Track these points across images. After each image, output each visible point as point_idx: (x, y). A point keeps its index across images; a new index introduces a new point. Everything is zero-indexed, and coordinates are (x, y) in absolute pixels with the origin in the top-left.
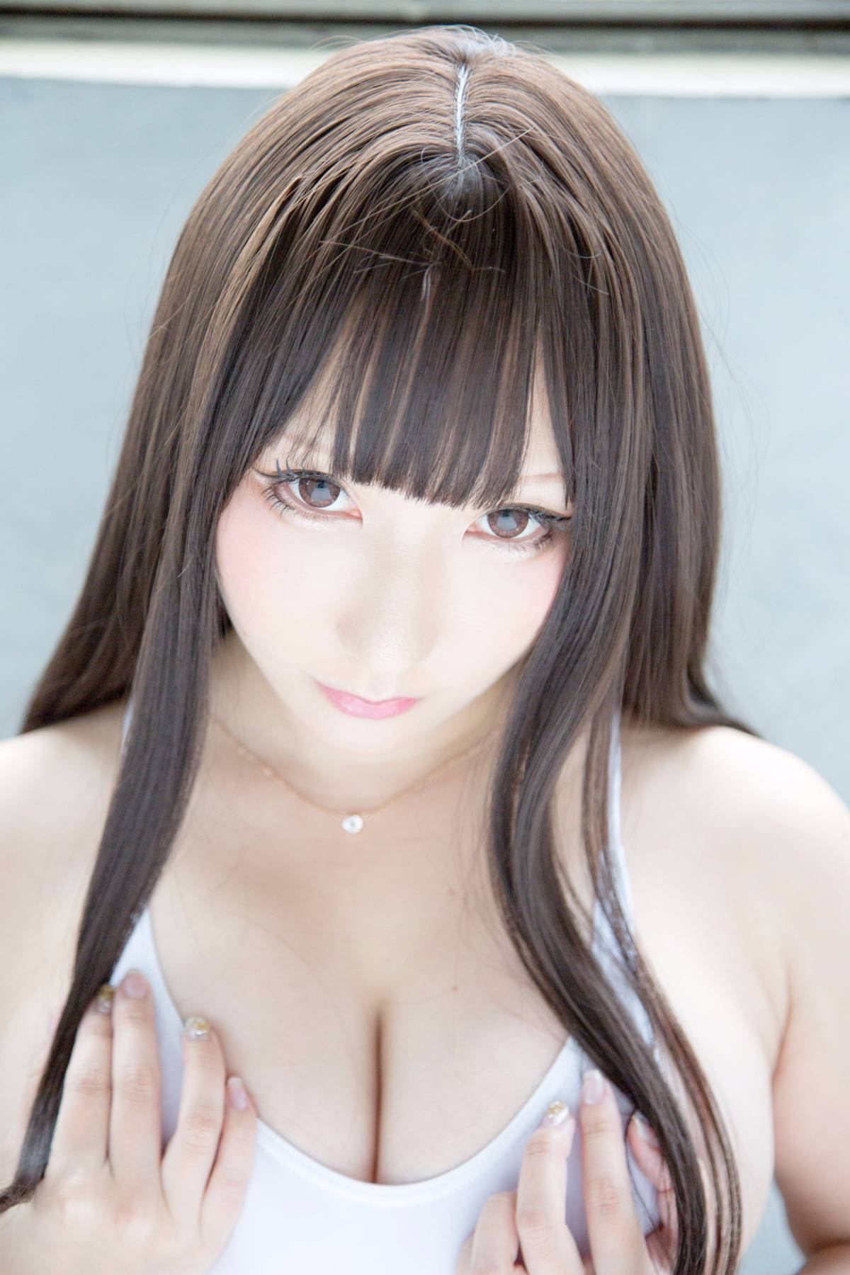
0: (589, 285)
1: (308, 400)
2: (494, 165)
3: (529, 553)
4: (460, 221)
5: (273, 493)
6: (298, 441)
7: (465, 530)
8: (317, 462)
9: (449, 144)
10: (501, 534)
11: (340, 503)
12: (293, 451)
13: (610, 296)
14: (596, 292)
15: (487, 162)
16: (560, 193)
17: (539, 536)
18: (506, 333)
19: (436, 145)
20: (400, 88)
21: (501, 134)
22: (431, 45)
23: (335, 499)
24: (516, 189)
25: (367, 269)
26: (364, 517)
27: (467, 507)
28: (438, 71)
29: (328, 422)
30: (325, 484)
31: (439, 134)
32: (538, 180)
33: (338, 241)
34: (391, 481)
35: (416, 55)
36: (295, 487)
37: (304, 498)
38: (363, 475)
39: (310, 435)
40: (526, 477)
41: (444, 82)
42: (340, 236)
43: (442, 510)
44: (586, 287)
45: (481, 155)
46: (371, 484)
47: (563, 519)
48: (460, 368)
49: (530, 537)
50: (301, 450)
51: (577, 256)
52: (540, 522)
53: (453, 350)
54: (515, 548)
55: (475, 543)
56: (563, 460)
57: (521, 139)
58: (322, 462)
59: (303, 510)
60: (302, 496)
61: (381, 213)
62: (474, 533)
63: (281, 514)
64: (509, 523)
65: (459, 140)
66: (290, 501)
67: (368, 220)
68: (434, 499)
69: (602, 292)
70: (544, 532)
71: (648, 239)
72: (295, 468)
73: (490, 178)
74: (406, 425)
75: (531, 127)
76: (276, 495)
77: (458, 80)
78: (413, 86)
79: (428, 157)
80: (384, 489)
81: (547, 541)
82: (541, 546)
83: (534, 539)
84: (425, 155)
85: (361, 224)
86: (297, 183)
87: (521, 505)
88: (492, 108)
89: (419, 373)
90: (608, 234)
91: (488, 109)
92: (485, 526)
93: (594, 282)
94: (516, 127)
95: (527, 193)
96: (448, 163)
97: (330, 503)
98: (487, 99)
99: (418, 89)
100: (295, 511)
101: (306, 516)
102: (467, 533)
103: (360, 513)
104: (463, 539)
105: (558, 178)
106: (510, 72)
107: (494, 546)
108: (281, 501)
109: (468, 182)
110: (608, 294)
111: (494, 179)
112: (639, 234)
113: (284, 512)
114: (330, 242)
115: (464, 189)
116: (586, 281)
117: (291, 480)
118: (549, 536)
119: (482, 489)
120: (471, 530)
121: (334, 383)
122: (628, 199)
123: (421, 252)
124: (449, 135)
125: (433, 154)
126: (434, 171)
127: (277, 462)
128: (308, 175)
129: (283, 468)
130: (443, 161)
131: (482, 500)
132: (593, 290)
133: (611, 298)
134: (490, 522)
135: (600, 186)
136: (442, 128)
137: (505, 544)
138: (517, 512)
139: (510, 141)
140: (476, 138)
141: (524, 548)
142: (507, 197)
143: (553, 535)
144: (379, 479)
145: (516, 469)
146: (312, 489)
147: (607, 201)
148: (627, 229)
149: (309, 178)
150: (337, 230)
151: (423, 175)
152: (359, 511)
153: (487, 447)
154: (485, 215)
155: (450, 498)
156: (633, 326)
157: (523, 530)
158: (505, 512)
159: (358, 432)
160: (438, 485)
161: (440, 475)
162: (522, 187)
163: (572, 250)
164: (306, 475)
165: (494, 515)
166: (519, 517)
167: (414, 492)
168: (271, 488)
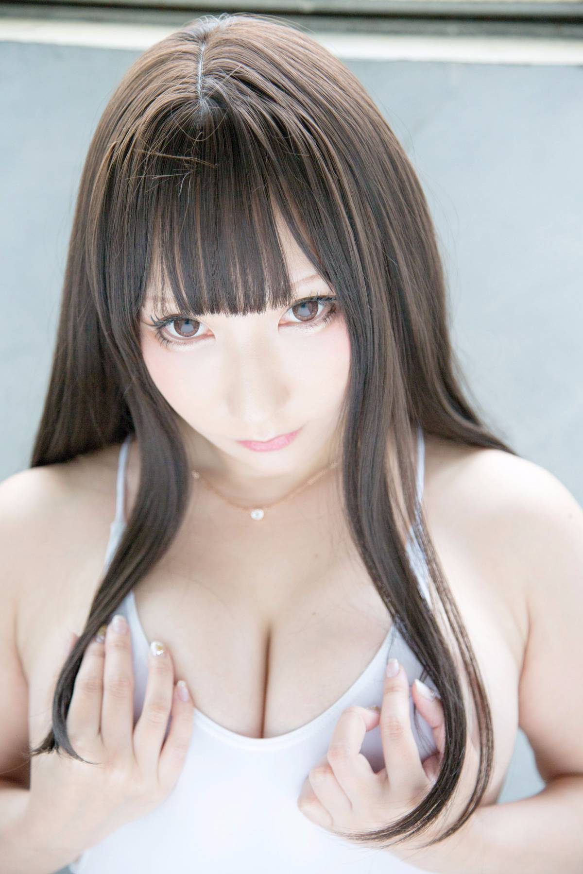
0: (295, 154)
2: (217, 98)
3: (322, 326)
4: (196, 140)
5: (159, 335)
7: (277, 326)
8: (171, 310)
9: (192, 95)
10: (304, 319)
11: (201, 331)
12: (155, 307)
14: (300, 157)
15: (212, 97)
16: (263, 102)
17: (325, 313)
18: (249, 199)
19: (182, 98)
21: (219, 78)
22: (184, 35)
23: (198, 329)
24: (231, 109)
25: (156, 187)
26: (214, 333)
27: (267, 309)
28: (184, 50)
29: (166, 284)
30: (190, 322)
31: (184, 91)
32: (249, 100)
34: (215, 308)
35: (174, 44)
36: (171, 327)
37: (180, 334)
39: (160, 294)
41: (192, 57)
42: (137, 173)
44: (293, 155)
48: (228, 229)
49: (320, 316)
51: (283, 138)
53: (218, 220)
54: (311, 326)
55: (287, 330)
57: (231, 76)
58: (173, 308)
59: (177, 341)
60: (176, 331)
62: (285, 324)
63: (167, 346)
64: (305, 312)
65: (199, 89)
66: (171, 339)
69: (304, 155)
70: (328, 309)
71: (337, 112)
72: (163, 317)
73: (216, 108)
74: (207, 273)
75: (239, 67)
76: (162, 336)
77: (200, 52)
79: (176, 108)
81: (332, 315)
82: (328, 319)
83: (322, 316)
84: (173, 108)
85: (145, 161)
88: (215, 63)
89: (203, 240)
90: (305, 119)
91: (213, 64)
92: (291, 317)
93: (297, 150)
94: (228, 71)
95: (240, 110)
96: (192, 106)
97: (196, 331)
98: (212, 58)
99: (172, 66)
100: (173, 343)
101: (179, 344)
102: (280, 325)
103: (211, 332)
104: (279, 329)
105: (261, 93)
106: (226, 37)
107: (297, 328)
110: (308, 155)
112: (330, 111)
114: (133, 177)
116: (291, 151)
117: (164, 325)
118: (332, 311)
119: (271, 297)
120: (282, 322)
121: (160, 262)
122: (317, 91)
123: (184, 167)
124: (193, 88)
125: (181, 104)
126: (181, 115)
127: (152, 318)
128: (118, 141)
129: (156, 320)
130: (188, 106)
131: (274, 305)
132: (298, 156)
133: (312, 157)
134: (294, 314)
135: (294, 88)
136: (185, 86)
137: (304, 325)
138: (310, 302)
139: (224, 80)
140: (206, 85)
141: (316, 324)
142: (228, 114)
143: (335, 309)
144: (207, 309)
145: (287, 280)
146: (182, 325)
147: (301, 96)
148: (320, 111)
149: (119, 142)
150: (135, 168)
151: (174, 121)
152: (209, 330)
153: (262, 272)
154: (216, 132)
155: (254, 309)
156: (335, 169)
157: (316, 313)
158: (300, 305)
159: (183, 285)
160: (242, 303)
161: (241, 297)
162: (235, 107)
163: (278, 135)
164: (171, 319)
165: (293, 310)
166: (310, 305)
167: (231, 311)
168: (158, 333)
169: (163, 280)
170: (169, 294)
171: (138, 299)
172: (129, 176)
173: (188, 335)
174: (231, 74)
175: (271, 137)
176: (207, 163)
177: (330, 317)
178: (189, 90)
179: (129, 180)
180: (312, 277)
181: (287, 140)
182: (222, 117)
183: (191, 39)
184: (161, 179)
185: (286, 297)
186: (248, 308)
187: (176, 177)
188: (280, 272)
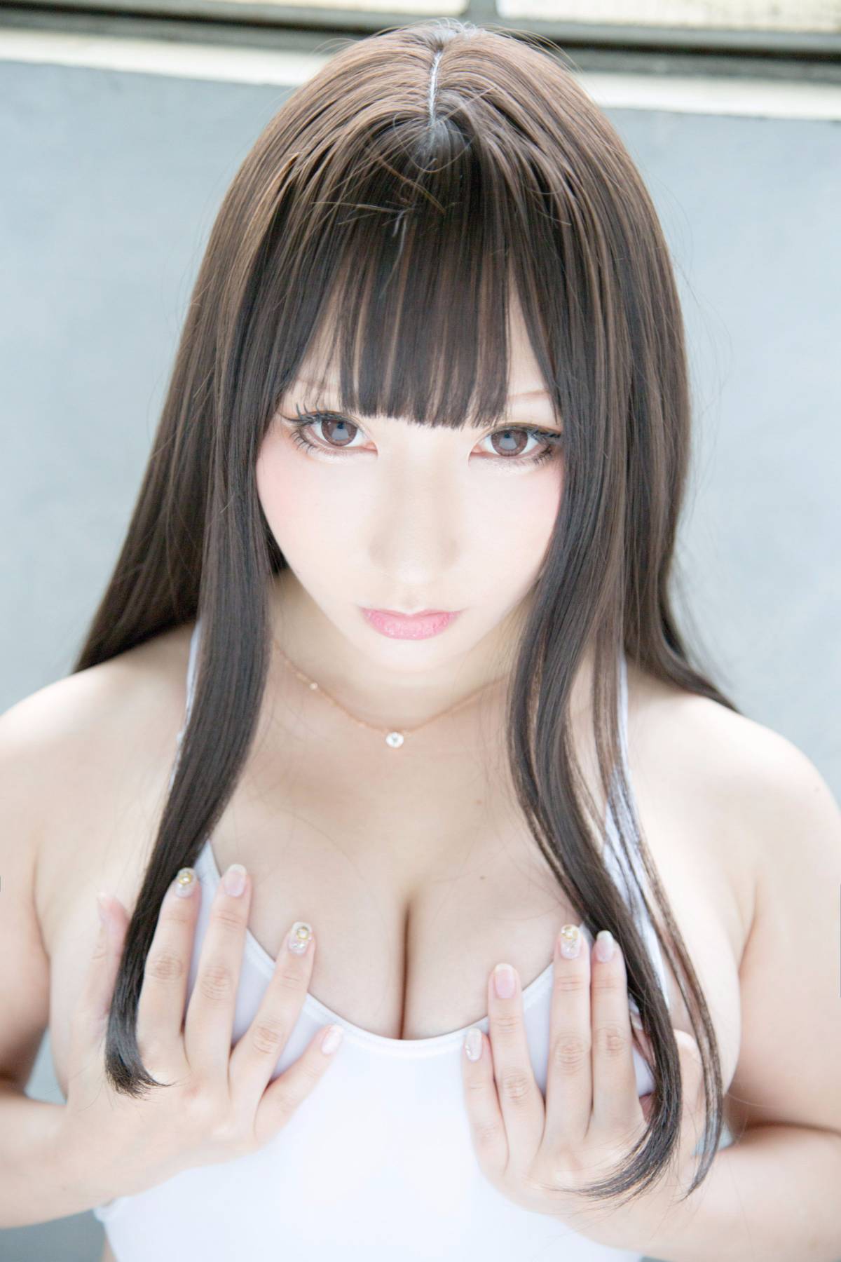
0: (552, 218)
1: (315, 345)
2: (460, 121)
3: (530, 467)
5: (298, 435)
6: (311, 383)
7: (469, 454)
8: (329, 402)
9: (421, 110)
10: (503, 453)
11: (358, 440)
12: (308, 393)
13: (572, 226)
14: (559, 225)
15: (453, 119)
16: (521, 141)
17: (538, 452)
18: (479, 265)
19: (409, 111)
20: (380, 70)
21: (466, 96)
22: (410, 36)
23: (353, 438)
24: (479, 139)
25: (354, 220)
26: (378, 447)
27: (466, 424)
28: (412, 53)
29: (333, 362)
30: (345, 425)
31: (412, 102)
32: (501, 132)
33: (327, 200)
34: (394, 410)
36: (318, 428)
37: (327, 438)
38: (369, 408)
40: (513, 396)
41: (422, 64)
42: (328, 197)
43: (443, 433)
44: (550, 220)
45: (447, 114)
46: (377, 416)
47: (556, 435)
48: (442, 301)
49: (527, 454)
50: (314, 393)
51: (539, 193)
52: (536, 439)
53: (433, 284)
54: (516, 464)
55: (480, 462)
56: (545, 378)
57: (482, 97)
58: (333, 401)
59: (325, 447)
60: (324, 434)
61: (363, 171)
62: (479, 453)
63: (307, 452)
64: (510, 444)
65: (432, 105)
66: (314, 441)
67: (351, 179)
68: (434, 423)
69: (565, 223)
70: (542, 448)
71: (610, 180)
72: (315, 410)
73: (457, 133)
74: (399, 355)
75: (492, 87)
76: (302, 436)
77: (433, 61)
78: (389, 67)
79: (400, 122)
80: (389, 419)
81: (546, 457)
83: (533, 455)
84: (397, 121)
85: (344, 184)
86: (295, 159)
87: (517, 425)
88: (458, 76)
89: (405, 309)
90: (570, 176)
91: (455, 77)
92: (488, 446)
93: (556, 215)
94: (478, 89)
95: (490, 143)
96: (421, 124)
97: (350, 441)
98: (454, 70)
99: (395, 69)
100: (318, 449)
101: (327, 452)
102: (472, 454)
103: (375, 446)
104: (469, 459)
105: (520, 129)
107: (496, 463)
108: (306, 441)
109: (437, 140)
110: (570, 224)
111: (460, 133)
112: (601, 175)
113: (309, 450)
114: (321, 203)
115: (434, 146)
116: (549, 215)
117: (311, 423)
118: (548, 452)
119: (477, 409)
120: (476, 451)
121: (333, 328)
122: (588, 145)
123: (399, 201)
124: (422, 103)
125: (406, 119)
126: (406, 133)
127: (297, 407)
128: (303, 152)
129: (302, 412)
130: (416, 124)
131: (478, 420)
132: (557, 222)
133: (574, 229)
134: (493, 442)
135: (561, 134)
136: (413, 97)
137: (506, 461)
138: (517, 432)
139: (472, 100)
140: (445, 101)
141: (523, 463)
142: (472, 146)
143: (551, 451)
144: (383, 409)
145: (503, 388)
146: (333, 430)
147: (568, 147)
148: (589, 171)
149: (304, 154)
150: (326, 192)
151: (396, 138)
152: (373, 444)
153: (474, 370)
154: (453, 165)
155: (448, 420)
156: (598, 254)
157: (524, 447)
158: (506, 433)
159: (359, 368)
160: (435, 409)
161: (436, 400)
162: (484, 138)
163: (534, 188)
164: (323, 416)
165: (495, 437)
166: (518, 436)
167: (416, 417)
168: (297, 431)
169: (332, 354)
171: (288, 375)
172: (315, 201)
173: (338, 445)
174: (482, 94)
175: (525, 188)
176: (432, 199)
177: (543, 459)
178: (419, 103)
179: (313, 205)
180: (536, 394)
181: (547, 199)
182: (463, 148)
183: (419, 42)
184: (362, 211)
186: (441, 419)
187: (385, 214)
188: (498, 376)
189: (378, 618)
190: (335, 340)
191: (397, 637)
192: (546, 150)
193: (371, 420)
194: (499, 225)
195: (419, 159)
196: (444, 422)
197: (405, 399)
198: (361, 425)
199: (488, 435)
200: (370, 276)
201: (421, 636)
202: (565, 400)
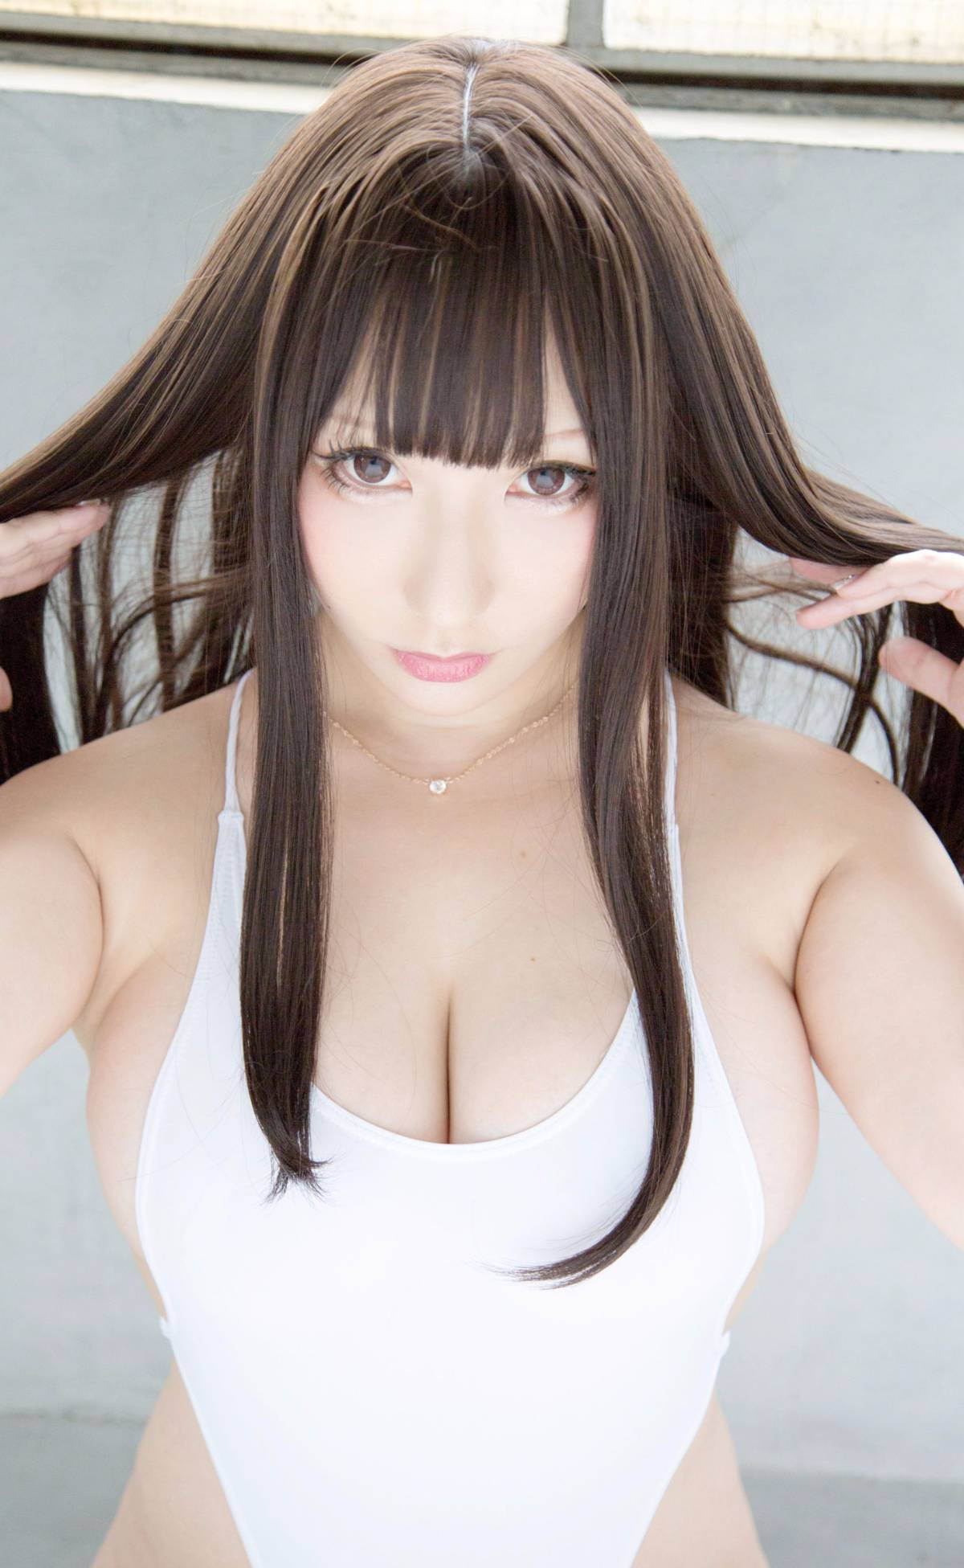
0: (589, 255)
1: (349, 385)
2: (495, 155)
3: (566, 507)
4: (461, 208)
5: (330, 473)
6: (345, 421)
7: (506, 490)
8: (363, 438)
9: (455, 140)
10: (540, 492)
11: (392, 477)
12: (342, 431)
13: (610, 263)
16: (556, 172)
17: (574, 491)
19: (442, 141)
21: (501, 126)
22: (442, 52)
23: (387, 474)
24: (514, 174)
25: (388, 259)
26: (413, 486)
27: (501, 465)
28: (447, 72)
29: (368, 402)
30: (378, 461)
31: (445, 132)
32: (537, 166)
33: (359, 239)
34: (429, 450)
35: (426, 60)
36: (350, 464)
37: (360, 475)
38: (405, 448)
39: (355, 413)
41: (454, 84)
42: (361, 233)
43: (479, 473)
44: (587, 257)
45: (481, 146)
46: (412, 456)
47: (592, 473)
48: (478, 342)
49: (564, 493)
50: (349, 429)
51: (575, 228)
52: (574, 477)
53: (468, 327)
54: (553, 503)
55: (516, 502)
56: (582, 415)
57: (519, 128)
58: (367, 437)
59: (358, 486)
60: (356, 471)
62: (515, 493)
63: (339, 491)
64: (546, 481)
65: (465, 134)
66: (346, 479)
67: (387, 211)
68: (470, 464)
69: (601, 259)
70: (577, 487)
71: (647, 209)
72: (348, 446)
73: (491, 167)
74: (433, 397)
75: (530, 117)
76: (333, 474)
77: (466, 80)
78: (423, 89)
79: (435, 153)
80: (424, 458)
81: (583, 495)
83: (570, 494)
84: (428, 154)
85: (380, 216)
86: (324, 192)
87: (553, 463)
88: (494, 103)
89: (440, 350)
90: (606, 207)
91: (490, 103)
92: (525, 484)
93: (593, 252)
94: (514, 118)
95: (526, 177)
96: (455, 156)
97: (382, 478)
98: (489, 95)
99: (427, 92)
100: (350, 489)
101: (360, 492)
102: (508, 493)
103: (410, 484)
104: (505, 499)
105: (555, 161)
107: (534, 503)
109: (472, 172)
110: (606, 261)
111: (494, 166)
113: (341, 490)
114: (354, 239)
115: (469, 178)
117: (345, 458)
118: (584, 491)
119: (512, 450)
120: (512, 490)
121: (368, 365)
123: (434, 242)
124: (455, 131)
125: (439, 150)
126: (440, 166)
127: (331, 444)
128: (333, 182)
129: (336, 448)
130: (449, 156)
131: (514, 460)
132: (593, 259)
133: (611, 266)
134: (529, 481)
136: (446, 125)
137: (541, 499)
138: (555, 470)
139: (508, 131)
140: (479, 131)
141: (560, 503)
142: (507, 181)
143: (589, 488)
144: (419, 450)
145: (540, 429)
146: (366, 466)
149: (333, 186)
150: (357, 229)
151: (431, 171)
152: (408, 482)
153: (510, 412)
154: (488, 201)
155: (484, 460)
156: (635, 289)
157: (560, 487)
158: (543, 470)
159: (394, 409)
160: (471, 449)
161: (471, 440)
162: (519, 172)
163: (570, 224)
164: (357, 452)
165: (532, 475)
166: (555, 474)
167: (451, 458)
168: (328, 468)
169: (366, 394)
170: (370, 416)
172: (347, 238)
173: (372, 481)
174: (519, 125)
175: (561, 224)
176: (467, 240)
177: (580, 497)
178: (453, 133)
179: (345, 243)
181: (584, 236)
182: (498, 183)
183: (452, 58)
184: (396, 252)
185: (531, 454)
186: (476, 459)
187: (419, 254)
188: (535, 417)
189: (410, 660)
190: (369, 381)
191: (431, 678)
192: (583, 183)
193: (406, 459)
194: (535, 265)
195: (454, 194)
196: (480, 463)
197: (440, 440)
198: (396, 462)
199: (524, 473)
200: (404, 316)
201: (455, 679)
202: (601, 442)
